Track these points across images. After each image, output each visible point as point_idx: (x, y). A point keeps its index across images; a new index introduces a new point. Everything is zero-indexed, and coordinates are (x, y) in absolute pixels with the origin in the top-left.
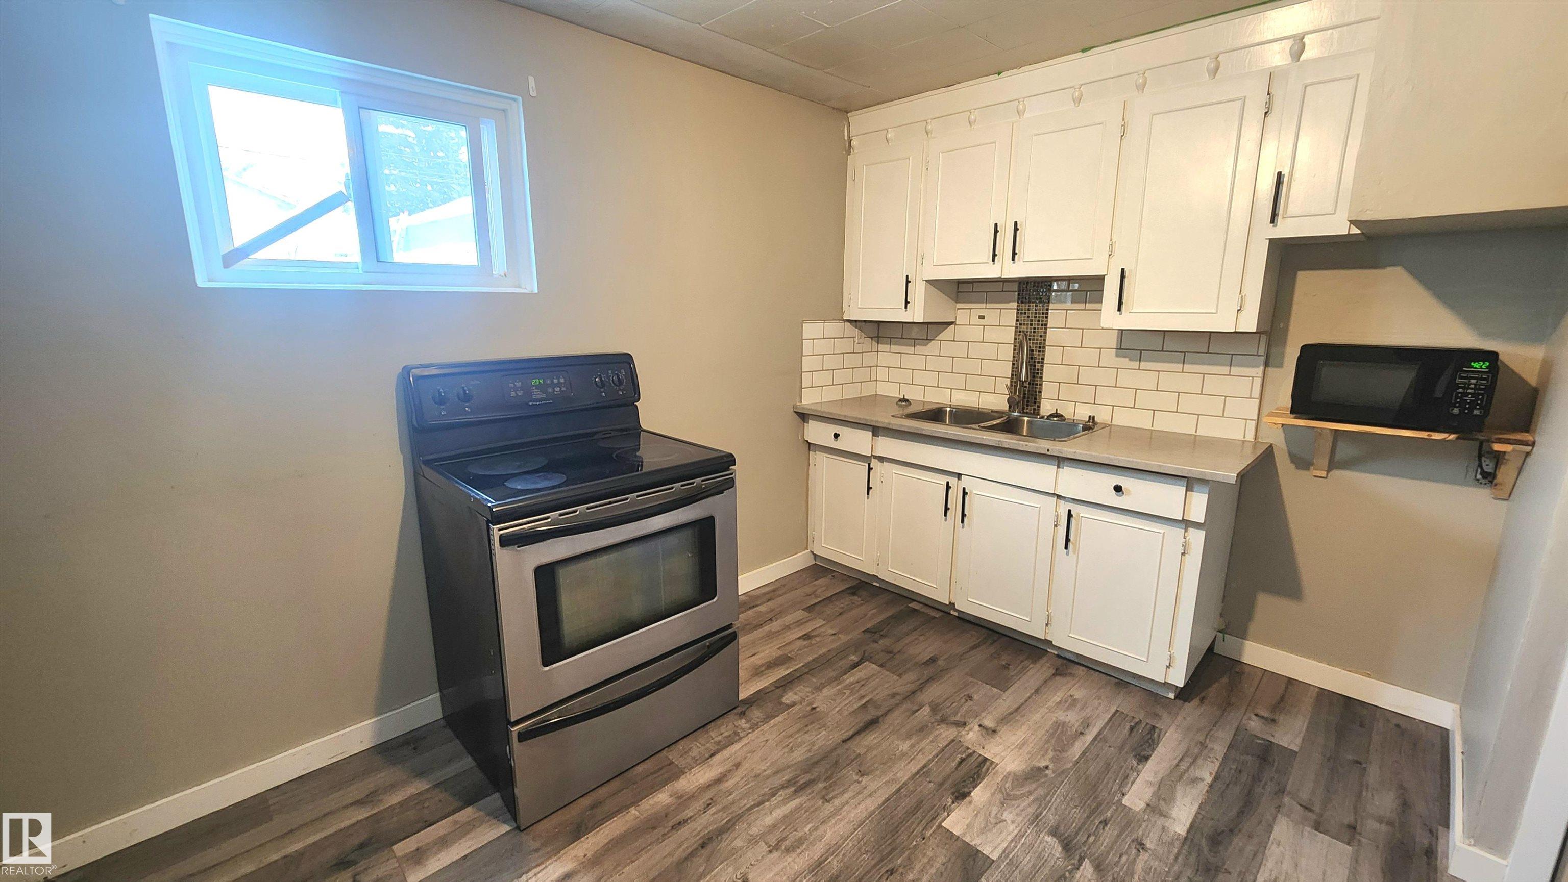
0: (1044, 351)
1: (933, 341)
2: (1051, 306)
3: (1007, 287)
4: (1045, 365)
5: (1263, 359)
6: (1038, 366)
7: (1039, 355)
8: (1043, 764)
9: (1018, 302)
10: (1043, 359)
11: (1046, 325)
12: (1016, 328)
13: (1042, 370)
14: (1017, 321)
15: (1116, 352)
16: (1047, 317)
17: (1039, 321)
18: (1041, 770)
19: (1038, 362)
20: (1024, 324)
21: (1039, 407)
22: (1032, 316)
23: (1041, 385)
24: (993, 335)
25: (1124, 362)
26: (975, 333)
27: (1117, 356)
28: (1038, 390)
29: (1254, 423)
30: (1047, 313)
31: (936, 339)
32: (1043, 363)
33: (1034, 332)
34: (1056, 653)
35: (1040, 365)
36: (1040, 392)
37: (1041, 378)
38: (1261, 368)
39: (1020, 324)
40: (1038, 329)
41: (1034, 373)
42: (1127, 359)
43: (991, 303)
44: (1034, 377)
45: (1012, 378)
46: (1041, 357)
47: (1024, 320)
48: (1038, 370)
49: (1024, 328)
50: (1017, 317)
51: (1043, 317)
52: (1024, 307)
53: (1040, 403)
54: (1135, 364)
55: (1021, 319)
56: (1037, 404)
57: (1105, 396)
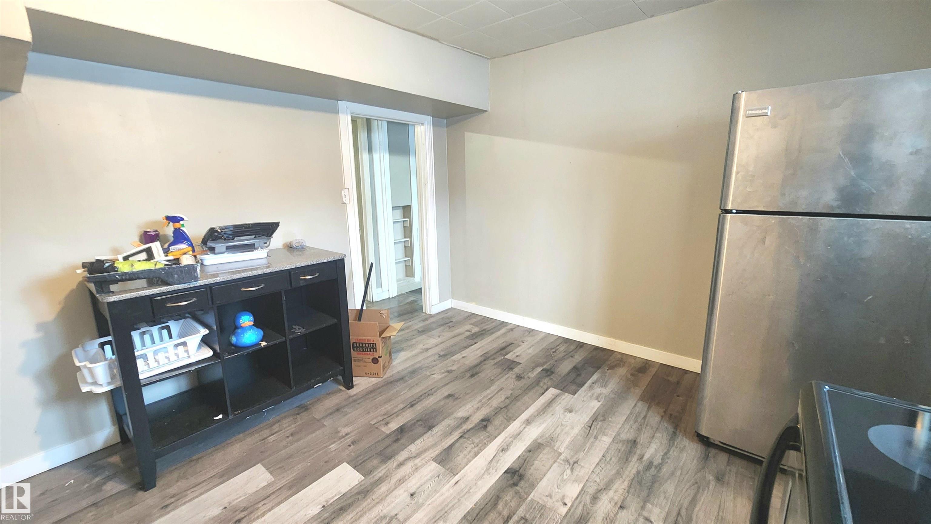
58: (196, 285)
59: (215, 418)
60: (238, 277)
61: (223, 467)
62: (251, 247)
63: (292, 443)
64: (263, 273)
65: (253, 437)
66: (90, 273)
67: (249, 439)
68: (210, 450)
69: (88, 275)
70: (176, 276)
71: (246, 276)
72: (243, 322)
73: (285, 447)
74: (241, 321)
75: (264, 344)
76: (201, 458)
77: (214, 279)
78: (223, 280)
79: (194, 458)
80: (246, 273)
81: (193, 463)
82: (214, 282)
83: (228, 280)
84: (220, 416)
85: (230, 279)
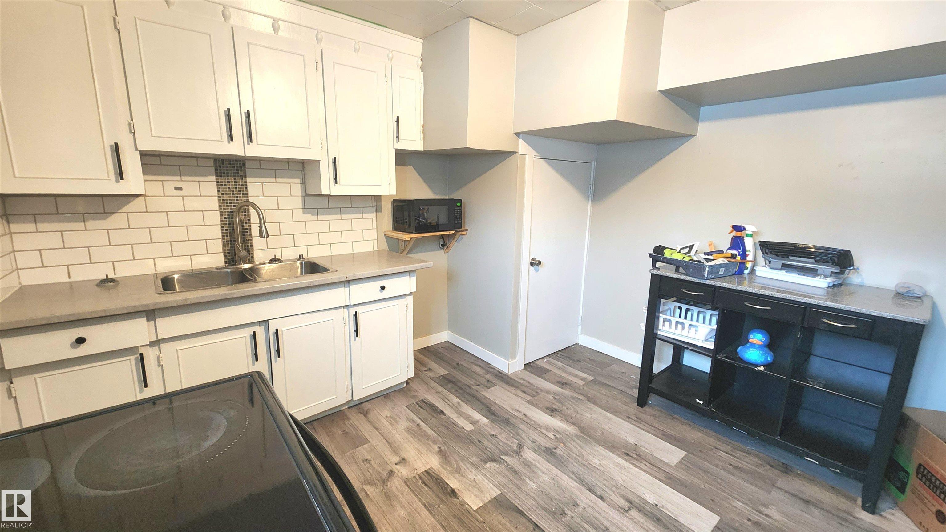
0: (249, 215)
1: (116, 214)
2: (248, 179)
3: (201, 162)
4: (252, 225)
5: (375, 208)
6: (246, 226)
7: (245, 218)
8: (437, 449)
9: (216, 176)
10: (249, 220)
11: (247, 194)
12: (219, 197)
13: (250, 229)
14: (219, 191)
15: (303, 211)
16: (246, 188)
17: (240, 191)
18: (440, 451)
19: (246, 223)
20: (227, 194)
21: (253, 257)
22: (232, 188)
23: (251, 240)
24: (193, 204)
25: (309, 217)
26: (175, 203)
27: (304, 213)
28: (249, 244)
29: (376, 241)
30: (246, 185)
31: (120, 211)
32: (250, 223)
33: (237, 200)
34: (347, 407)
35: (247, 225)
36: (252, 246)
37: (251, 235)
38: (375, 213)
39: (223, 194)
40: (240, 197)
41: (244, 232)
42: (310, 215)
43: (186, 175)
44: (244, 235)
45: (223, 239)
46: (247, 219)
47: (226, 191)
48: (247, 229)
49: (227, 197)
50: (218, 188)
51: (242, 188)
52: (224, 180)
53: (253, 254)
54: (315, 217)
55: (223, 190)
56: (251, 255)
57: (301, 240)
58: (704, 282)
59: (697, 400)
60: (742, 290)
61: (673, 433)
62: (813, 272)
63: (724, 469)
64: (771, 295)
65: (716, 441)
66: (654, 253)
67: (712, 439)
68: (686, 421)
69: (653, 254)
70: (691, 270)
71: (751, 291)
72: (752, 337)
73: (717, 466)
74: (751, 335)
75: (762, 368)
76: (676, 419)
77: (720, 283)
78: (728, 287)
79: (676, 416)
80: (752, 289)
81: (670, 417)
82: (720, 286)
83: (732, 288)
84: (701, 402)
85: (735, 288)
